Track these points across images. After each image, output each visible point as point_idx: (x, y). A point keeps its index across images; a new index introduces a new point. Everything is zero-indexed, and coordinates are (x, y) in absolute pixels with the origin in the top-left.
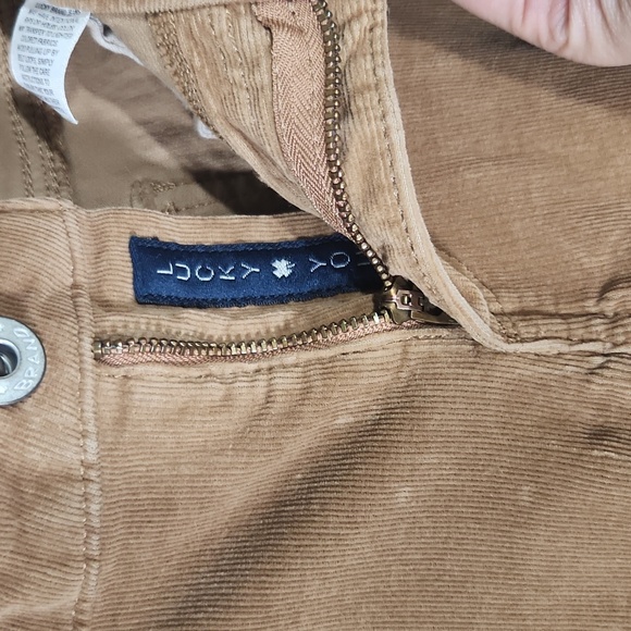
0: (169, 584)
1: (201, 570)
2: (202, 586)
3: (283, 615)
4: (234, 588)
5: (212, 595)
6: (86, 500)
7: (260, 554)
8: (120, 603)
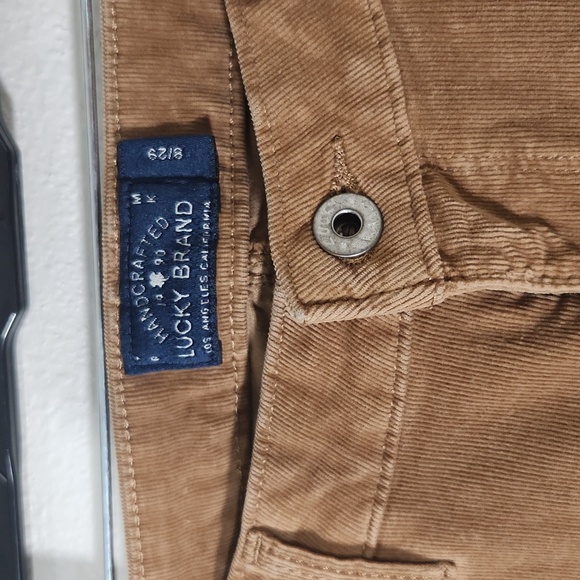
0: (462, 443)
1: (490, 437)
2: (490, 451)
3: (555, 486)
4: (518, 458)
5: (499, 460)
6: (398, 351)
7: (543, 436)
8: (421, 449)
